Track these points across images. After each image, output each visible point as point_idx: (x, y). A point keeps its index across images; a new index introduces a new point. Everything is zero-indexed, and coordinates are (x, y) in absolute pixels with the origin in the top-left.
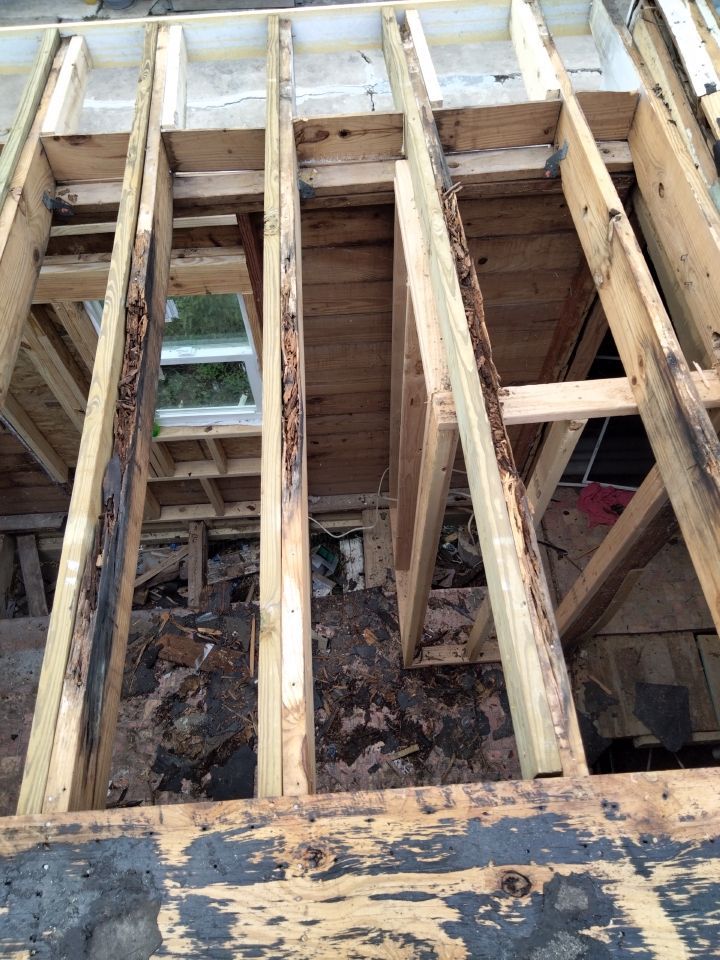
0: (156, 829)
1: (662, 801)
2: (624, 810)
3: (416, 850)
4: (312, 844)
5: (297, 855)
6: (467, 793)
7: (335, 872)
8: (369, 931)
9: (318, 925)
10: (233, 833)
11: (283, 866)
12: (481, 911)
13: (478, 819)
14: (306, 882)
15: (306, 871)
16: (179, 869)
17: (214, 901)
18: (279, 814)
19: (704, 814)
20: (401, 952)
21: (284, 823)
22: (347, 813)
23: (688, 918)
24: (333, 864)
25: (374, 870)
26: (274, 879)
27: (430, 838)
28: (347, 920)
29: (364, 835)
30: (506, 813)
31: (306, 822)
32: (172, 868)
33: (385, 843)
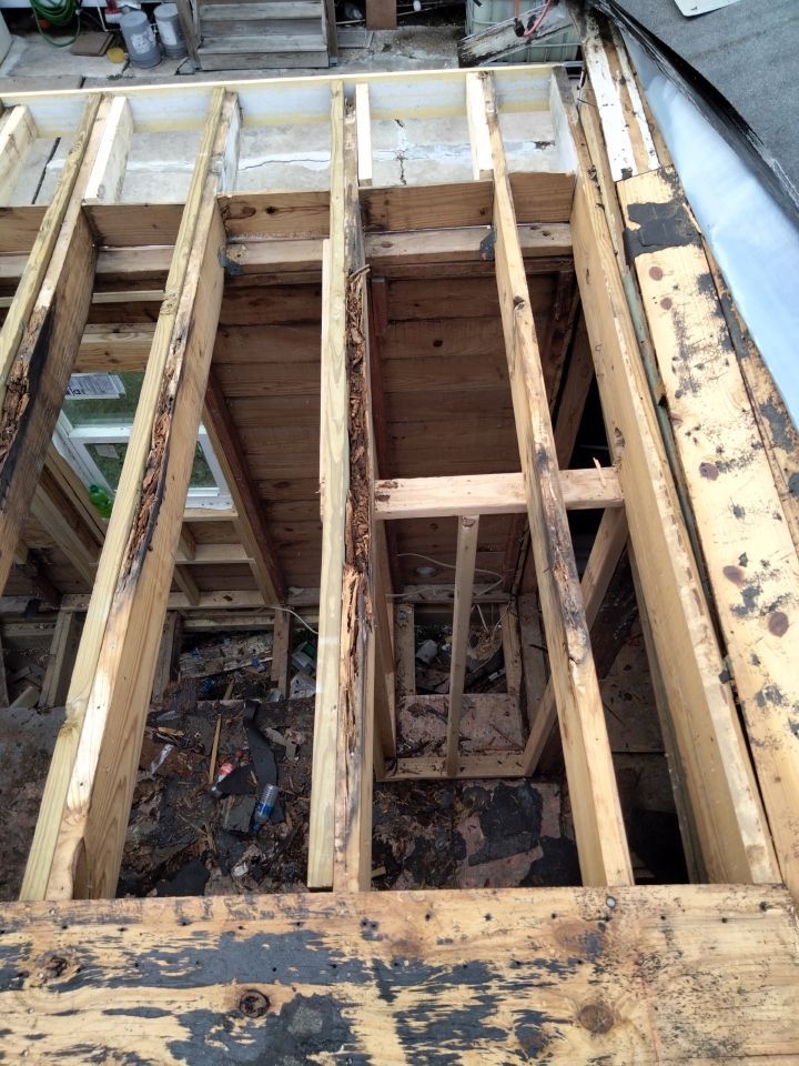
1: (423, 922)
2: (382, 930)
3: (162, 963)
4: (58, 953)
5: (40, 963)
6: (228, 905)
7: (75, 984)
8: (94, 1048)
9: (44, 1039)
11: (23, 975)
12: (213, 1031)
13: (232, 934)
14: (42, 994)
15: (45, 982)
18: (32, 920)
19: (464, 938)
21: (35, 929)
22: (102, 921)
23: (420, 1047)
24: (74, 975)
25: (114, 983)
26: (11, 989)
27: (179, 950)
28: (74, 1035)
29: (113, 945)
30: (262, 928)
31: (58, 929)
33: (132, 955)
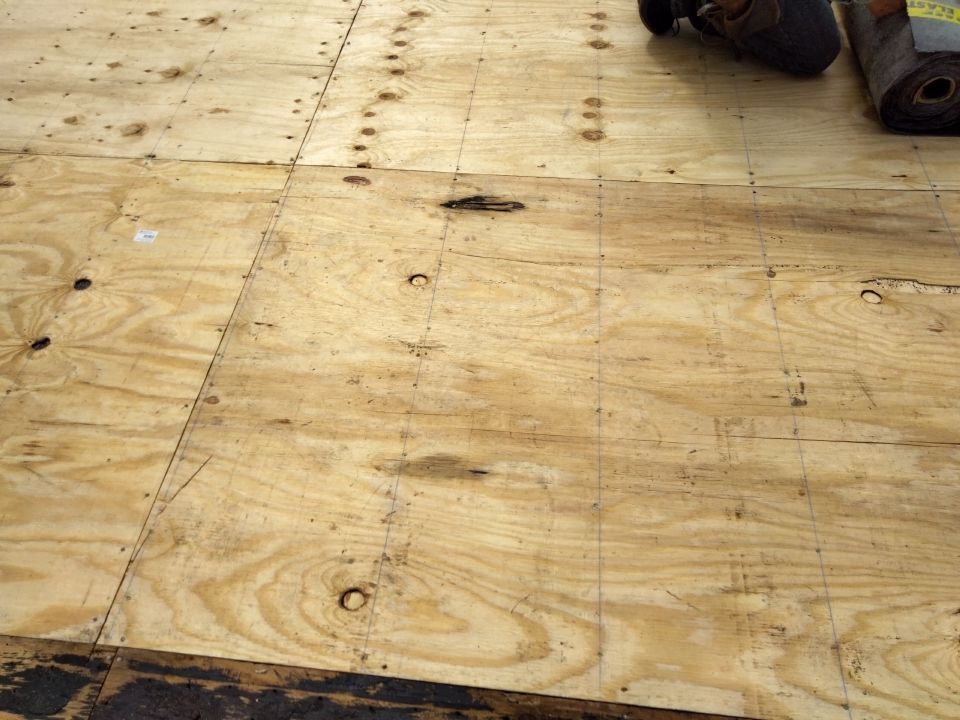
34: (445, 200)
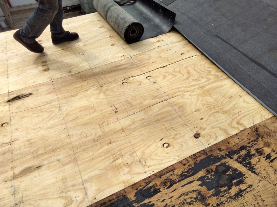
0: (125, 194)
1: (228, 144)
3: (186, 173)
4: (163, 182)
5: (161, 185)
6: (191, 158)
7: (171, 185)
8: (185, 193)
9: (173, 197)
10: (144, 187)
11: (159, 189)
12: (205, 179)
13: (196, 162)
14: (166, 190)
15: (165, 188)
16: (135, 200)
17: (147, 203)
18: (153, 179)
20: (193, 194)
21: (155, 180)
22: (168, 173)
25: (179, 181)
26: (158, 193)
27: (188, 170)
28: (179, 193)
29: (173, 175)
30: (200, 159)
31: (160, 178)
32: (133, 201)
33: (179, 175)
34: (7, 100)
